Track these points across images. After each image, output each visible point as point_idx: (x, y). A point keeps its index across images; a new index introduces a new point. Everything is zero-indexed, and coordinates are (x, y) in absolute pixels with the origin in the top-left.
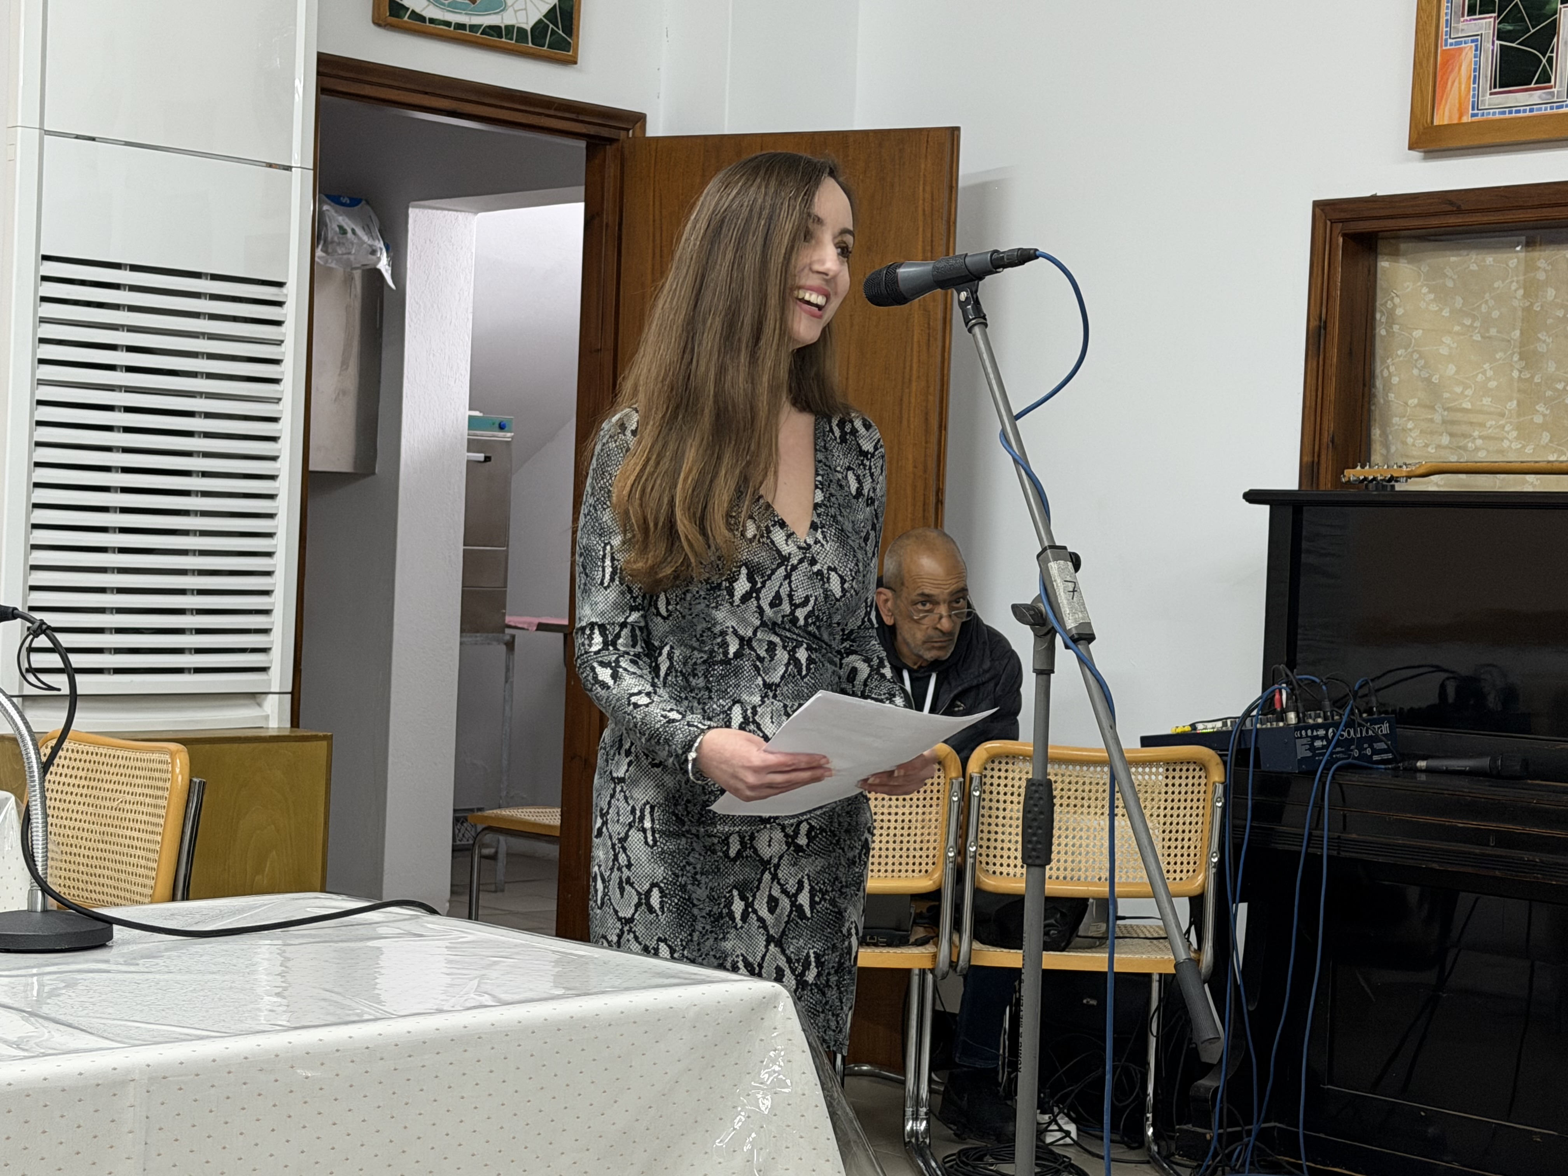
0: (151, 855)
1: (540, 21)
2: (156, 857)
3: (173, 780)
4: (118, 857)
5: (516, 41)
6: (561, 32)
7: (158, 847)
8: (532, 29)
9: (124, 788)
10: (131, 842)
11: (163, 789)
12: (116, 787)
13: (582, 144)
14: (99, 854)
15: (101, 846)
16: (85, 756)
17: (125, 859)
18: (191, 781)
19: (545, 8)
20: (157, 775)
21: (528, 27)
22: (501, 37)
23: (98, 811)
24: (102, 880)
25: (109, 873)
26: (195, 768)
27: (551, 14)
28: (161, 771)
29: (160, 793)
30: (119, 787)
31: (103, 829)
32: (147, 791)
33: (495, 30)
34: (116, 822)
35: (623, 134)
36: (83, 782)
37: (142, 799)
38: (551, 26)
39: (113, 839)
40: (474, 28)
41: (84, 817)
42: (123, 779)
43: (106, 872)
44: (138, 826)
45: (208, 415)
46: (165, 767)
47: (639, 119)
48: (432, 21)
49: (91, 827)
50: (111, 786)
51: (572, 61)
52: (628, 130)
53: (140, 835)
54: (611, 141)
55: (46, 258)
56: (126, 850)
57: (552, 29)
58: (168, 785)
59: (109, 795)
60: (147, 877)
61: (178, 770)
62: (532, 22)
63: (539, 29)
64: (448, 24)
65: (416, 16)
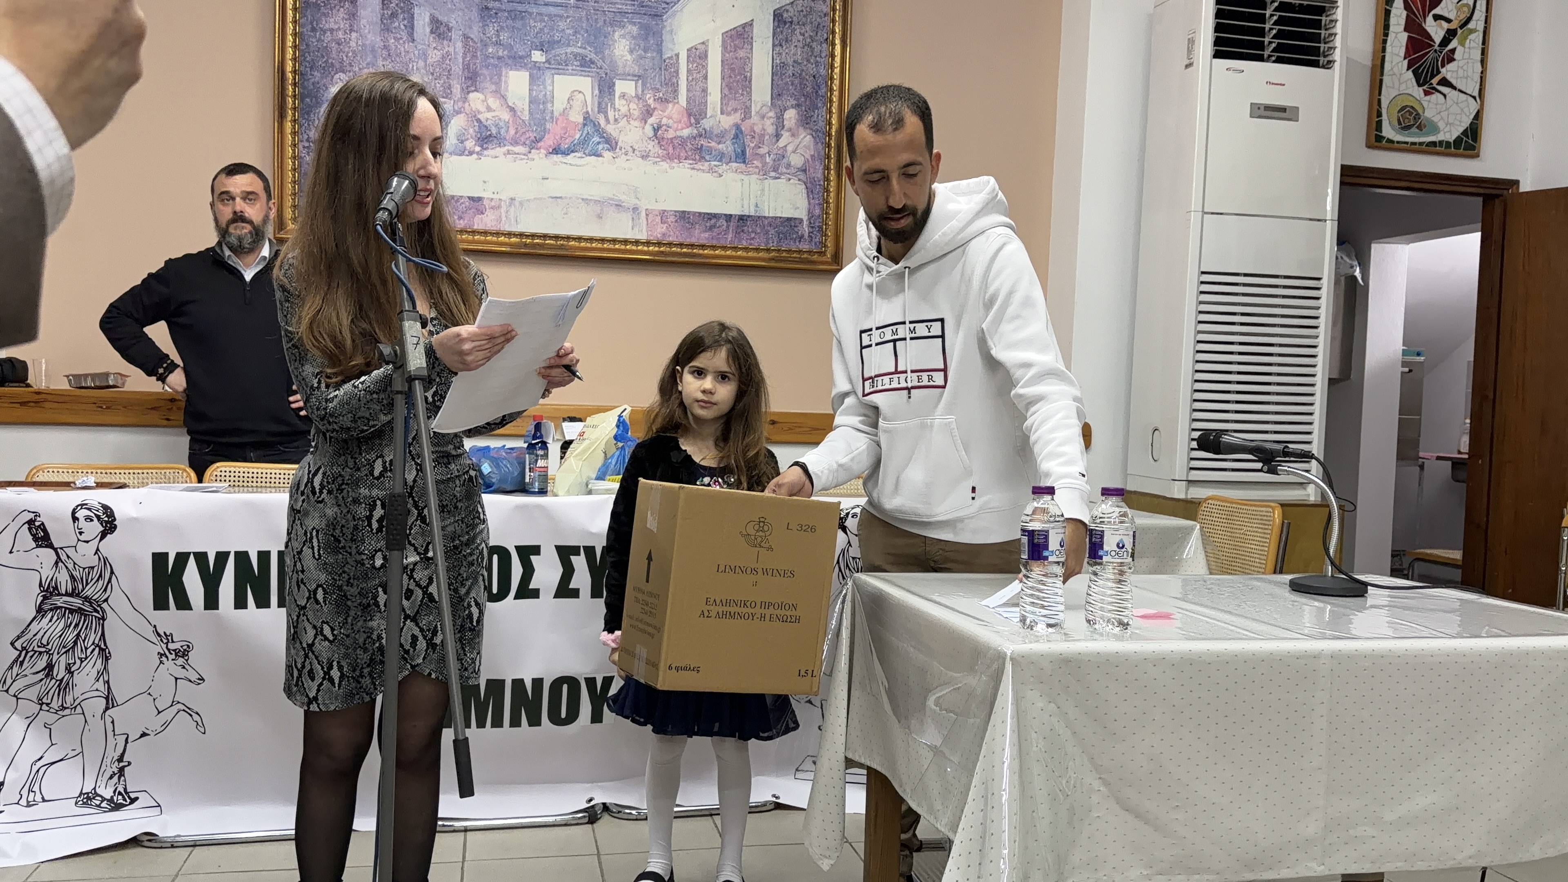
0: (1262, 557)
1: (1459, 137)
2: (1265, 558)
3: (1274, 521)
4: (1243, 557)
5: (1445, 148)
6: (1470, 141)
7: (1266, 553)
8: (1454, 141)
9: (1246, 524)
10: (1251, 550)
11: (1268, 525)
12: (1242, 523)
13: (1481, 199)
14: (1234, 555)
15: (1235, 552)
16: (1225, 508)
17: (1247, 558)
18: (1283, 522)
19: (1461, 129)
20: (1265, 518)
21: (1451, 141)
22: (1436, 147)
23: (1233, 535)
24: (1235, 568)
25: (1239, 565)
26: (1284, 516)
27: (1465, 133)
28: (1267, 516)
29: (1266, 527)
30: (1244, 524)
31: (1236, 543)
32: (1260, 526)
33: (1434, 144)
34: (1242, 540)
35: (1505, 192)
36: (1224, 521)
37: (1256, 530)
38: (1465, 138)
39: (1241, 549)
40: (1421, 144)
41: (1225, 537)
42: (1246, 520)
43: (1237, 564)
44: (1255, 542)
45: (1281, 345)
46: (1269, 514)
47: (1516, 183)
48: (1398, 142)
49: (1229, 542)
50: (1240, 523)
51: (1477, 156)
52: (1509, 189)
53: (1256, 547)
54: (1497, 196)
55: (1203, 273)
56: (1248, 554)
57: (1466, 141)
58: (1271, 523)
59: (1239, 527)
60: (1260, 568)
61: (1276, 516)
62: (1454, 138)
63: (1458, 142)
64: (1406, 143)
65: (1390, 141)
